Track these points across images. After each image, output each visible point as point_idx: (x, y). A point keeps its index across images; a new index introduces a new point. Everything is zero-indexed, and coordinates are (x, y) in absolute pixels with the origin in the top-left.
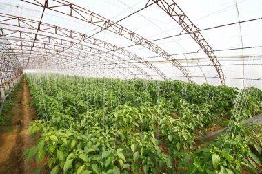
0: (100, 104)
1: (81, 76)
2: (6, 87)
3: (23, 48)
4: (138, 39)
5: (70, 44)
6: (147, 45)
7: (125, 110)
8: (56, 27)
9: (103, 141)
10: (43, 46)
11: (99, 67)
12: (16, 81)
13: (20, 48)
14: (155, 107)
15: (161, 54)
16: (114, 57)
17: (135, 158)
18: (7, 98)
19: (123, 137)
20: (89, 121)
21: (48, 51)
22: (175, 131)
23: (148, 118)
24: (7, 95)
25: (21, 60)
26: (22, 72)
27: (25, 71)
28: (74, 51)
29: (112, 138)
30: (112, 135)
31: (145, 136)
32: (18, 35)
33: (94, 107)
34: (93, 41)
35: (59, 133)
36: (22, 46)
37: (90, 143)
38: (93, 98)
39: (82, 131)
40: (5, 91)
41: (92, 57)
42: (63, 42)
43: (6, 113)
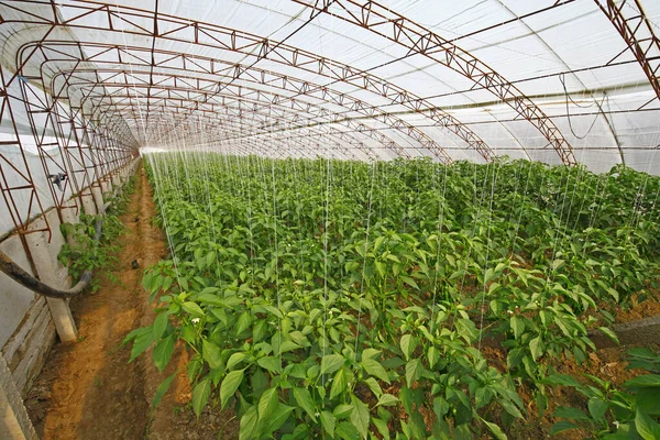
0: (311, 225)
1: (264, 157)
2: (104, 184)
3: (131, 92)
4: (416, 38)
5: (232, 72)
6: (442, 56)
7: (378, 242)
8: (195, 25)
9: (319, 322)
10: (171, 82)
11: (305, 131)
12: (125, 173)
13: (124, 91)
14: (464, 234)
15: (483, 82)
16: (345, 101)
17: (409, 376)
18: (108, 210)
19: (375, 315)
20: (286, 267)
21: (185, 94)
22: (533, 305)
23: (444, 263)
24: (109, 203)
25: (131, 123)
26: (137, 154)
27: (143, 151)
28: (244, 91)
29: (344, 316)
30: (344, 307)
31: (441, 316)
32: (113, 55)
33: (295, 232)
34: (289, 56)
35: (206, 295)
36: (127, 85)
37: (286, 324)
38: (293, 208)
39: (268, 293)
40: (103, 194)
41: (289, 103)
42: (218, 67)
43: (108, 242)
